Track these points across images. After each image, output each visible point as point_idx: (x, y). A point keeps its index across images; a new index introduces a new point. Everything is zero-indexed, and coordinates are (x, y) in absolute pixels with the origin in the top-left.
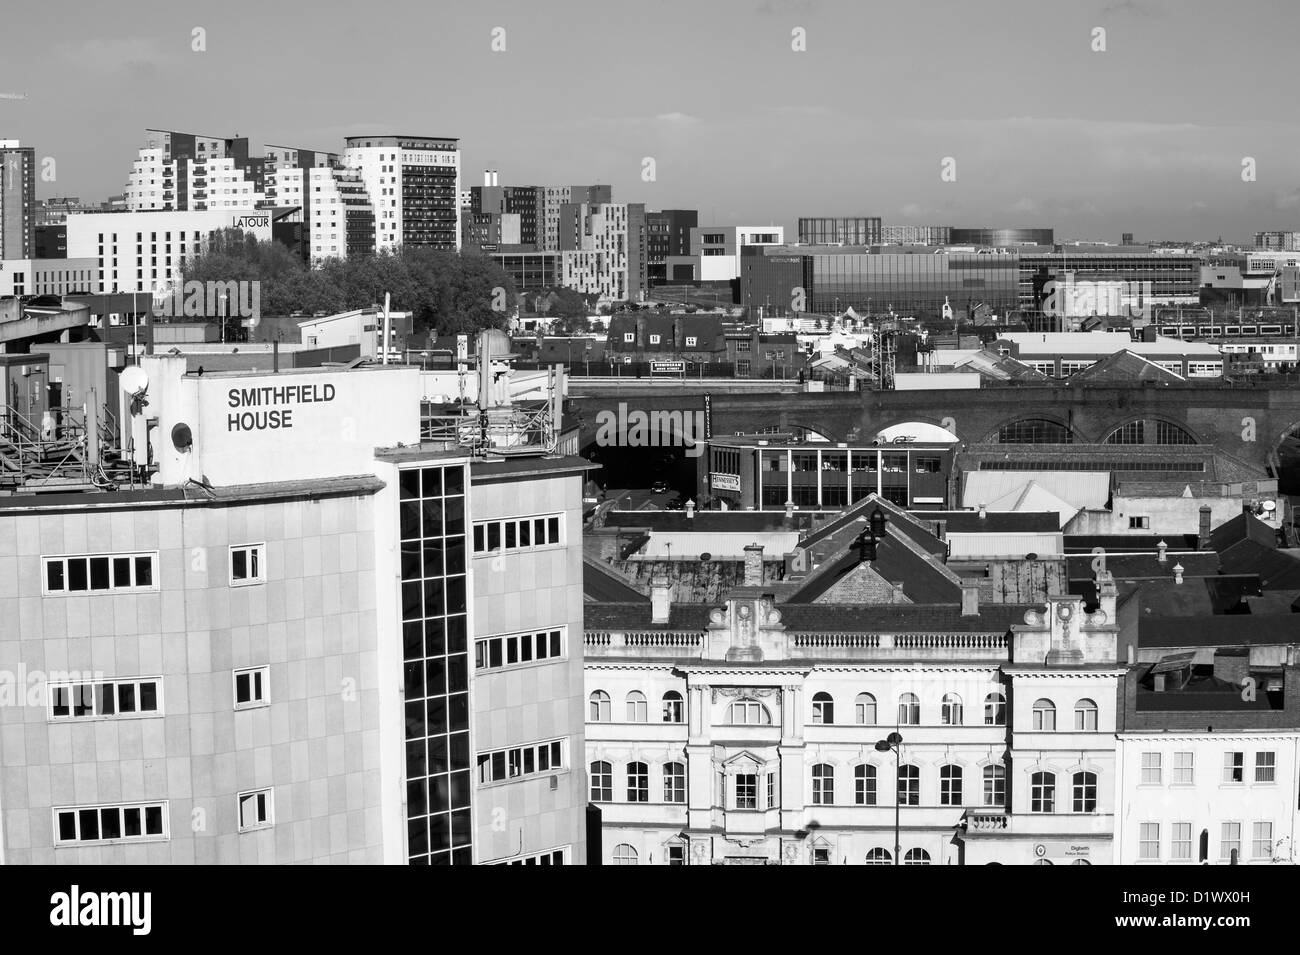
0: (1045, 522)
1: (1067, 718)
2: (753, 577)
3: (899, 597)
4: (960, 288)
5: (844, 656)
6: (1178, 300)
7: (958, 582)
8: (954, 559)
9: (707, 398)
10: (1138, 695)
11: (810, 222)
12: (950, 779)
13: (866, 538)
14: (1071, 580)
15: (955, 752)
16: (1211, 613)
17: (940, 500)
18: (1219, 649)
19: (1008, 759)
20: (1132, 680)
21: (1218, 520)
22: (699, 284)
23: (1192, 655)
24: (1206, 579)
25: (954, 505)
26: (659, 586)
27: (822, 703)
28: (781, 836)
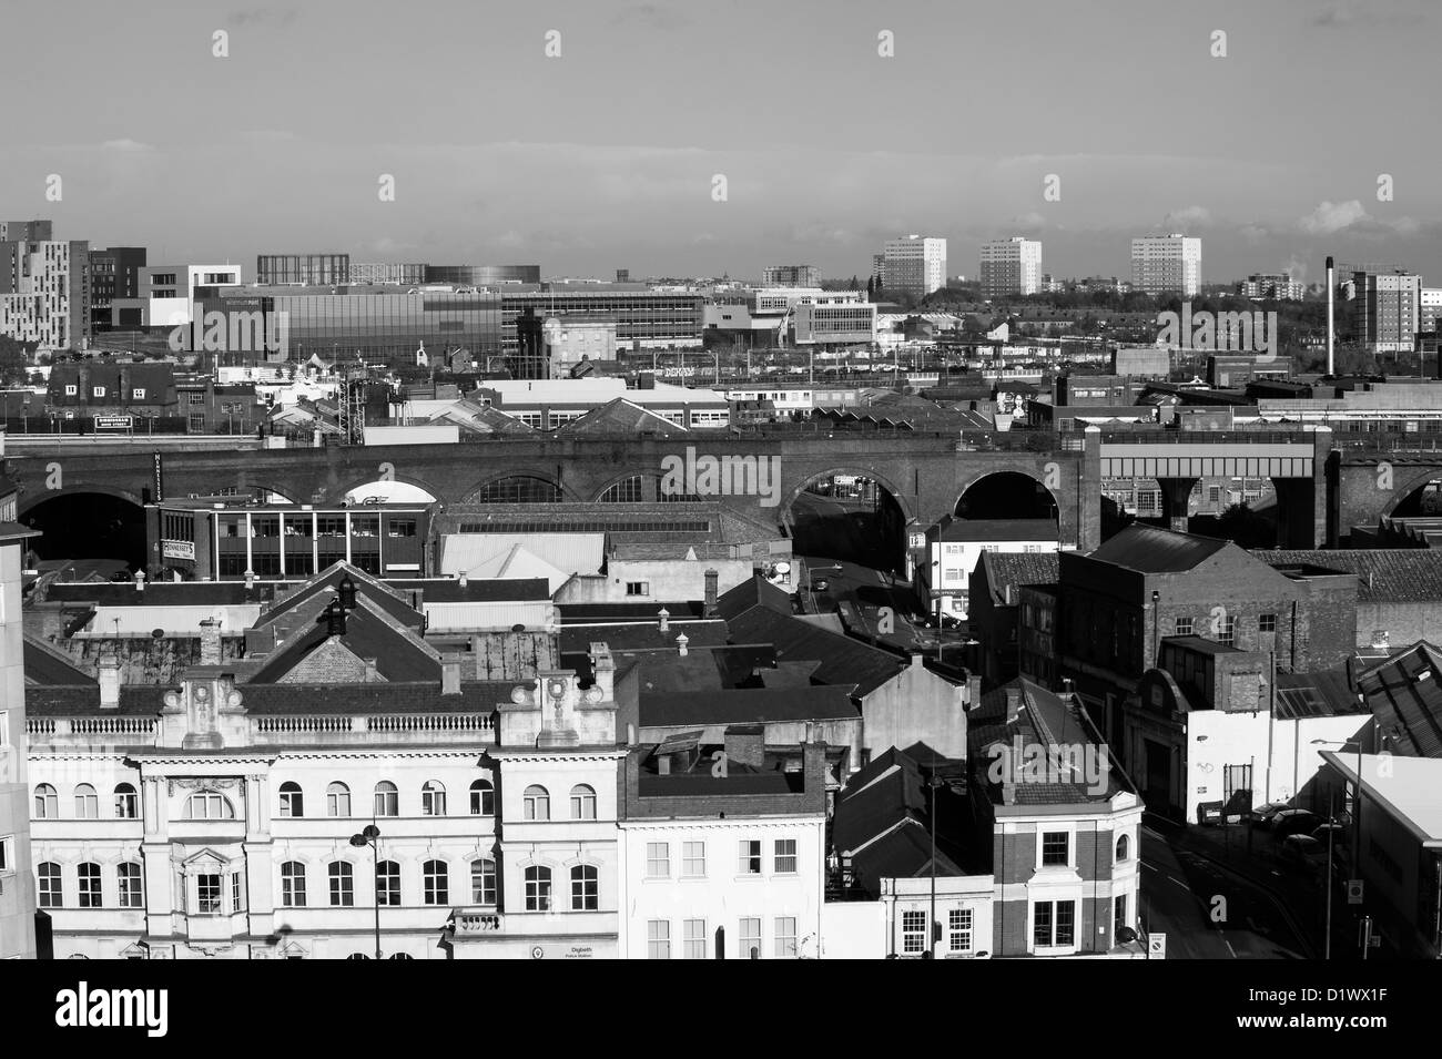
0: (533, 590)
1: (562, 806)
2: (210, 655)
3: (372, 674)
4: (436, 331)
5: (313, 741)
6: (679, 343)
7: (437, 658)
8: (432, 632)
9: (157, 457)
10: (640, 780)
11: (270, 260)
12: (435, 876)
13: (335, 610)
14: (564, 653)
15: (439, 846)
16: (719, 688)
17: (416, 567)
18: (729, 727)
19: (498, 852)
20: (633, 762)
21: (724, 585)
22: (147, 330)
23: (700, 734)
24: (713, 651)
25: (431, 571)
26: (108, 667)
27: (290, 794)
28: (250, 943)
